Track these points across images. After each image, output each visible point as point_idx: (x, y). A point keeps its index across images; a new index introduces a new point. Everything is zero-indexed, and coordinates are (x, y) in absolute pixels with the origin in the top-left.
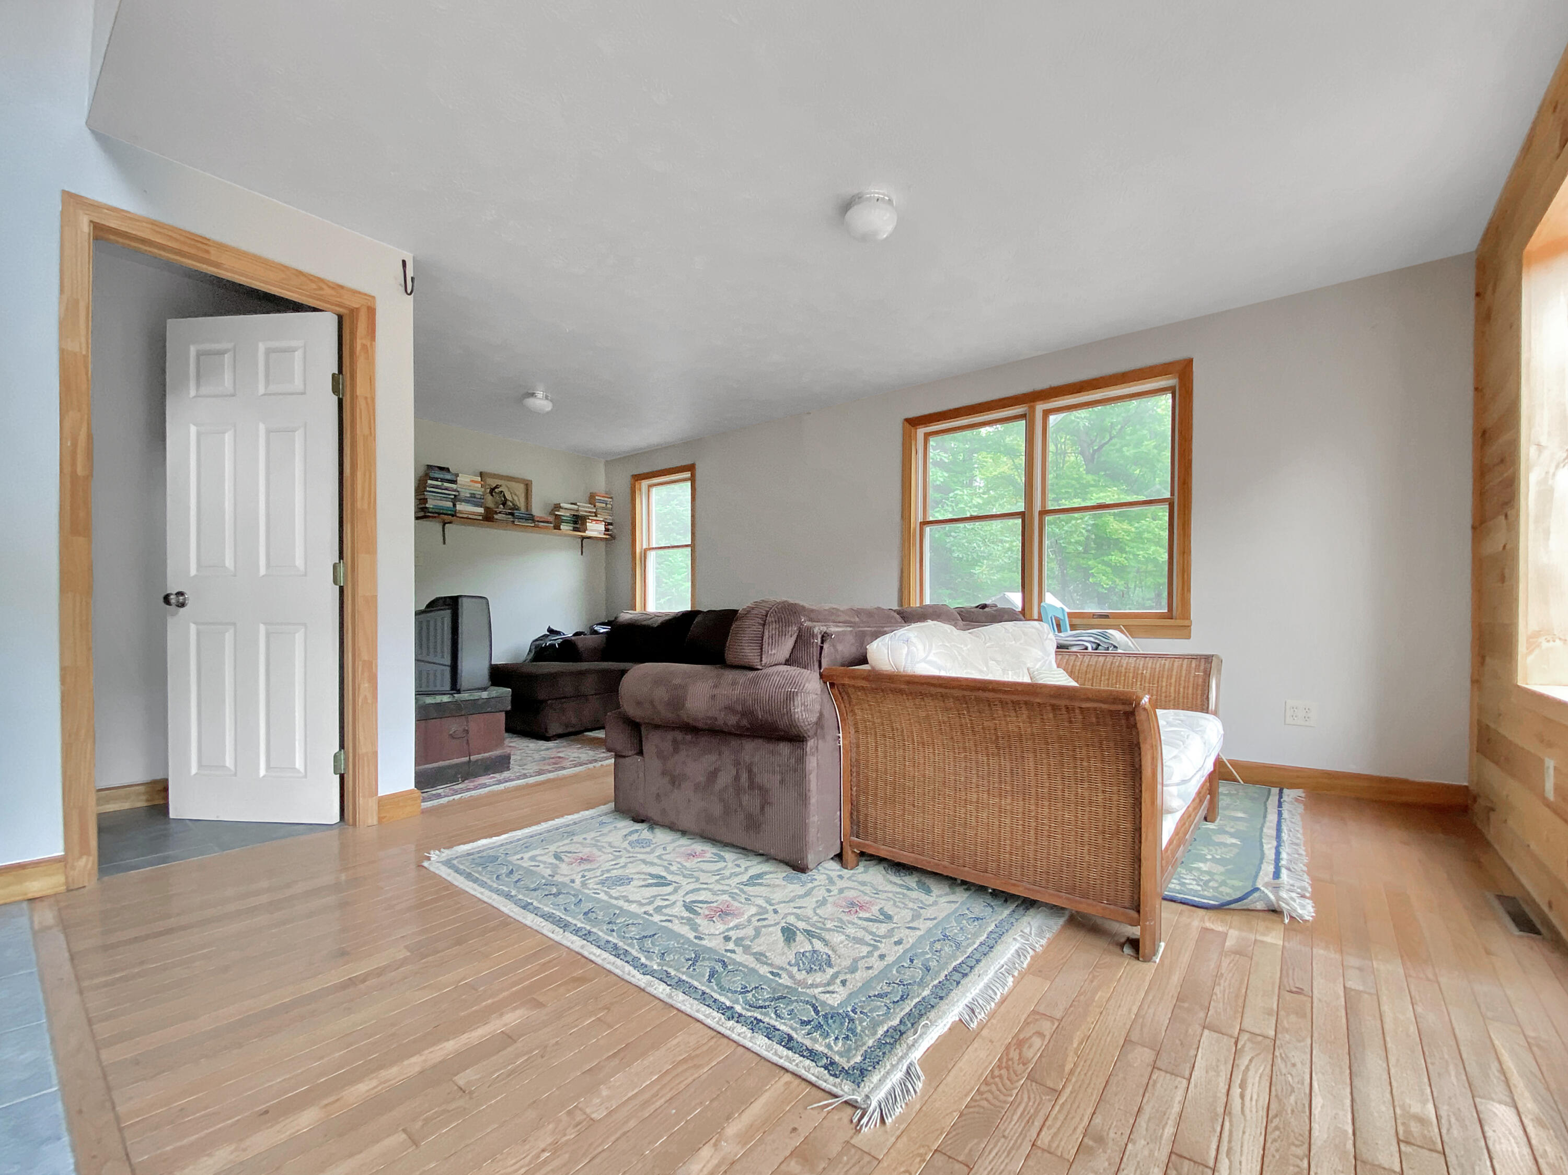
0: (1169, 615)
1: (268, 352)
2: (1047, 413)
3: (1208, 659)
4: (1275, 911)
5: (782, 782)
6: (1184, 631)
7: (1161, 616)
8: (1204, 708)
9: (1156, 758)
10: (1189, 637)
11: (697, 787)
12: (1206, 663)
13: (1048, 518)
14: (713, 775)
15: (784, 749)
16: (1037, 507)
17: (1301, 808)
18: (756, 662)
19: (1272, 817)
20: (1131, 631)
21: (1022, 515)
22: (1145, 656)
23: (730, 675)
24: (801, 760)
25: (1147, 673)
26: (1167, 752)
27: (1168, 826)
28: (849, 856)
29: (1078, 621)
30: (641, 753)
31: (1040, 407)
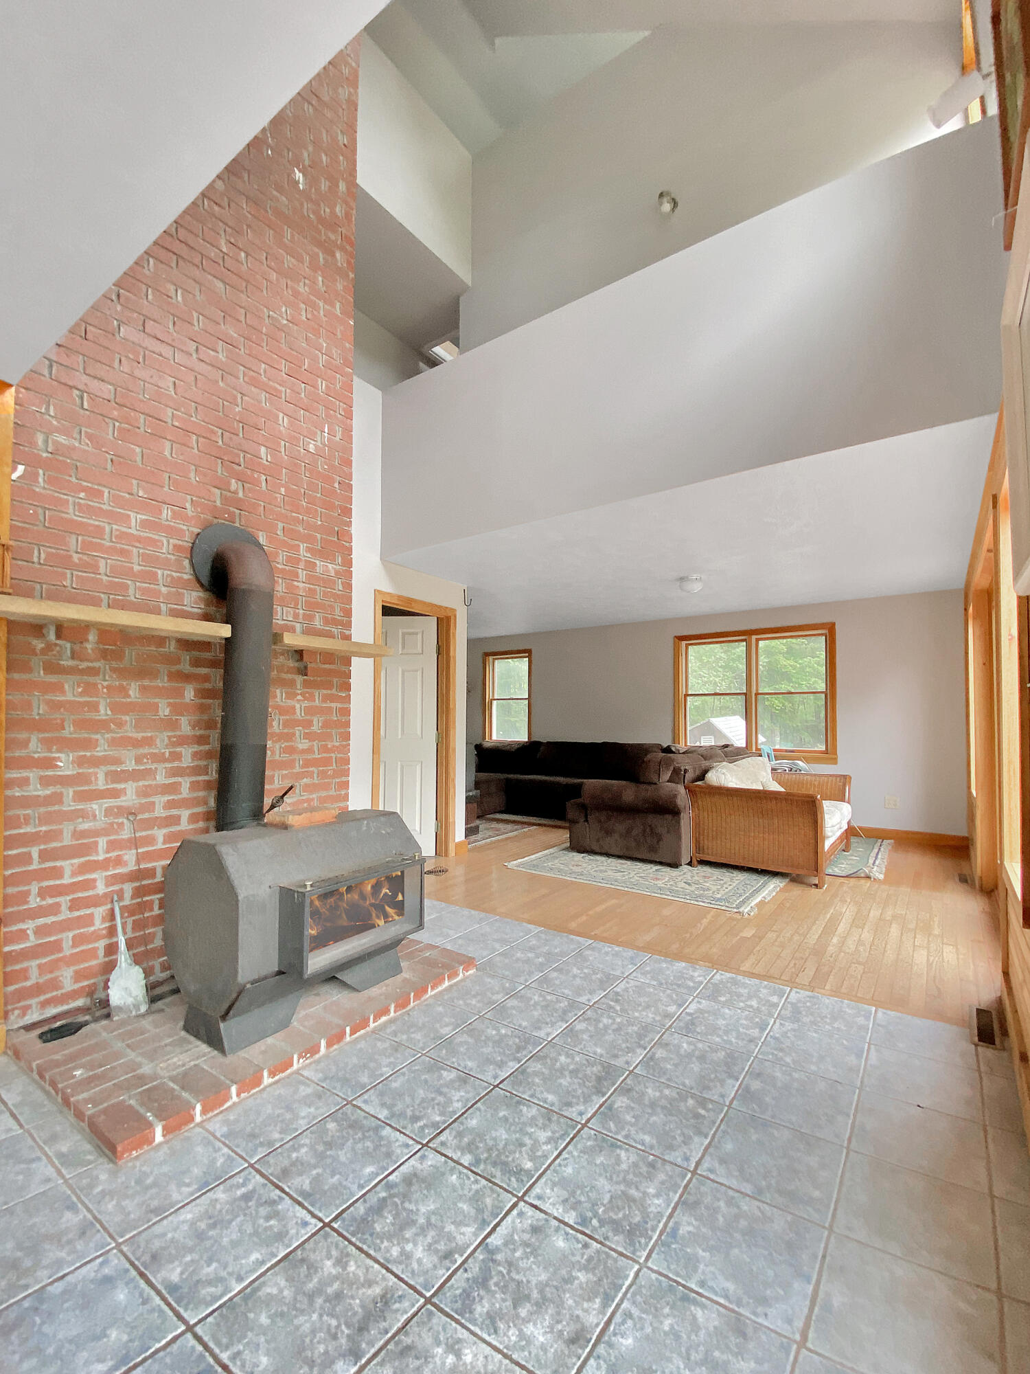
0: (826, 752)
1: (404, 634)
2: (757, 640)
3: (845, 777)
4: (868, 877)
5: (668, 832)
6: (834, 761)
7: (821, 752)
8: (843, 800)
9: (823, 818)
10: (836, 763)
11: (621, 836)
12: (845, 779)
13: (759, 696)
14: (629, 831)
15: (669, 817)
16: (754, 691)
17: (890, 847)
18: (655, 780)
19: (876, 850)
20: (807, 760)
21: (745, 694)
22: (815, 775)
23: (644, 787)
24: (679, 822)
25: (816, 783)
26: (826, 816)
27: (828, 844)
28: (694, 862)
29: (779, 755)
30: (586, 821)
31: (754, 637)
